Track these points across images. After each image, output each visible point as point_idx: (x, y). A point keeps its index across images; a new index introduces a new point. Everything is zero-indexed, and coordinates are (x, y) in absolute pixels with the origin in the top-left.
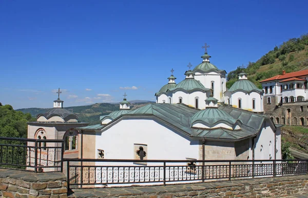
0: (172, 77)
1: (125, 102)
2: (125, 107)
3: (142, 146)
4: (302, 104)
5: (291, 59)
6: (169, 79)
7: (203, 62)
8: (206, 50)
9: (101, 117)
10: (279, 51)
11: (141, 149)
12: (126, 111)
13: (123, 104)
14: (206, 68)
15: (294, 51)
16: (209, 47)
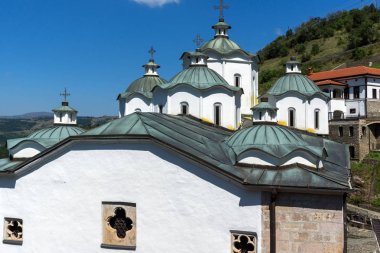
0: (151, 64)
1: (66, 108)
2: (66, 119)
3: (123, 207)
4: (340, 124)
5: (315, 50)
6: (147, 68)
7: (215, 37)
8: (221, 13)
9: (11, 143)
10: (295, 38)
11: (120, 213)
12: (69, 128)
13: (61, 114)
14: (225, 47)
15: (317, 38)
16: (227, 7)
